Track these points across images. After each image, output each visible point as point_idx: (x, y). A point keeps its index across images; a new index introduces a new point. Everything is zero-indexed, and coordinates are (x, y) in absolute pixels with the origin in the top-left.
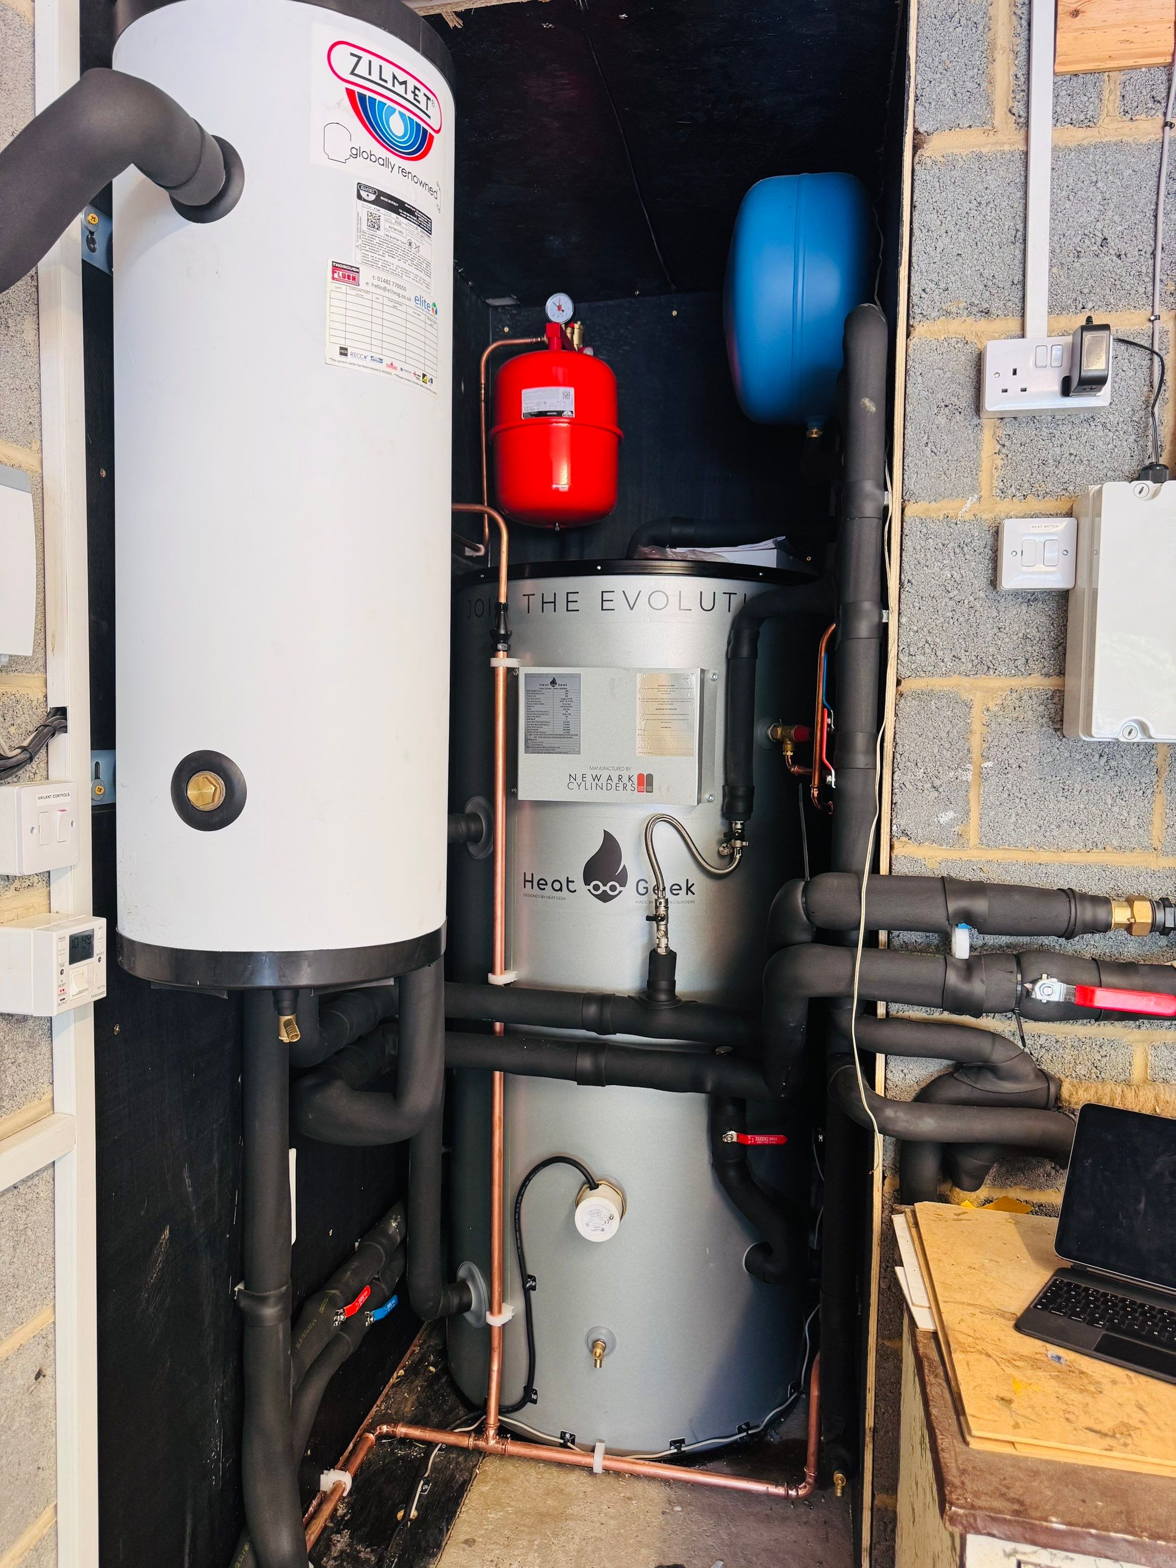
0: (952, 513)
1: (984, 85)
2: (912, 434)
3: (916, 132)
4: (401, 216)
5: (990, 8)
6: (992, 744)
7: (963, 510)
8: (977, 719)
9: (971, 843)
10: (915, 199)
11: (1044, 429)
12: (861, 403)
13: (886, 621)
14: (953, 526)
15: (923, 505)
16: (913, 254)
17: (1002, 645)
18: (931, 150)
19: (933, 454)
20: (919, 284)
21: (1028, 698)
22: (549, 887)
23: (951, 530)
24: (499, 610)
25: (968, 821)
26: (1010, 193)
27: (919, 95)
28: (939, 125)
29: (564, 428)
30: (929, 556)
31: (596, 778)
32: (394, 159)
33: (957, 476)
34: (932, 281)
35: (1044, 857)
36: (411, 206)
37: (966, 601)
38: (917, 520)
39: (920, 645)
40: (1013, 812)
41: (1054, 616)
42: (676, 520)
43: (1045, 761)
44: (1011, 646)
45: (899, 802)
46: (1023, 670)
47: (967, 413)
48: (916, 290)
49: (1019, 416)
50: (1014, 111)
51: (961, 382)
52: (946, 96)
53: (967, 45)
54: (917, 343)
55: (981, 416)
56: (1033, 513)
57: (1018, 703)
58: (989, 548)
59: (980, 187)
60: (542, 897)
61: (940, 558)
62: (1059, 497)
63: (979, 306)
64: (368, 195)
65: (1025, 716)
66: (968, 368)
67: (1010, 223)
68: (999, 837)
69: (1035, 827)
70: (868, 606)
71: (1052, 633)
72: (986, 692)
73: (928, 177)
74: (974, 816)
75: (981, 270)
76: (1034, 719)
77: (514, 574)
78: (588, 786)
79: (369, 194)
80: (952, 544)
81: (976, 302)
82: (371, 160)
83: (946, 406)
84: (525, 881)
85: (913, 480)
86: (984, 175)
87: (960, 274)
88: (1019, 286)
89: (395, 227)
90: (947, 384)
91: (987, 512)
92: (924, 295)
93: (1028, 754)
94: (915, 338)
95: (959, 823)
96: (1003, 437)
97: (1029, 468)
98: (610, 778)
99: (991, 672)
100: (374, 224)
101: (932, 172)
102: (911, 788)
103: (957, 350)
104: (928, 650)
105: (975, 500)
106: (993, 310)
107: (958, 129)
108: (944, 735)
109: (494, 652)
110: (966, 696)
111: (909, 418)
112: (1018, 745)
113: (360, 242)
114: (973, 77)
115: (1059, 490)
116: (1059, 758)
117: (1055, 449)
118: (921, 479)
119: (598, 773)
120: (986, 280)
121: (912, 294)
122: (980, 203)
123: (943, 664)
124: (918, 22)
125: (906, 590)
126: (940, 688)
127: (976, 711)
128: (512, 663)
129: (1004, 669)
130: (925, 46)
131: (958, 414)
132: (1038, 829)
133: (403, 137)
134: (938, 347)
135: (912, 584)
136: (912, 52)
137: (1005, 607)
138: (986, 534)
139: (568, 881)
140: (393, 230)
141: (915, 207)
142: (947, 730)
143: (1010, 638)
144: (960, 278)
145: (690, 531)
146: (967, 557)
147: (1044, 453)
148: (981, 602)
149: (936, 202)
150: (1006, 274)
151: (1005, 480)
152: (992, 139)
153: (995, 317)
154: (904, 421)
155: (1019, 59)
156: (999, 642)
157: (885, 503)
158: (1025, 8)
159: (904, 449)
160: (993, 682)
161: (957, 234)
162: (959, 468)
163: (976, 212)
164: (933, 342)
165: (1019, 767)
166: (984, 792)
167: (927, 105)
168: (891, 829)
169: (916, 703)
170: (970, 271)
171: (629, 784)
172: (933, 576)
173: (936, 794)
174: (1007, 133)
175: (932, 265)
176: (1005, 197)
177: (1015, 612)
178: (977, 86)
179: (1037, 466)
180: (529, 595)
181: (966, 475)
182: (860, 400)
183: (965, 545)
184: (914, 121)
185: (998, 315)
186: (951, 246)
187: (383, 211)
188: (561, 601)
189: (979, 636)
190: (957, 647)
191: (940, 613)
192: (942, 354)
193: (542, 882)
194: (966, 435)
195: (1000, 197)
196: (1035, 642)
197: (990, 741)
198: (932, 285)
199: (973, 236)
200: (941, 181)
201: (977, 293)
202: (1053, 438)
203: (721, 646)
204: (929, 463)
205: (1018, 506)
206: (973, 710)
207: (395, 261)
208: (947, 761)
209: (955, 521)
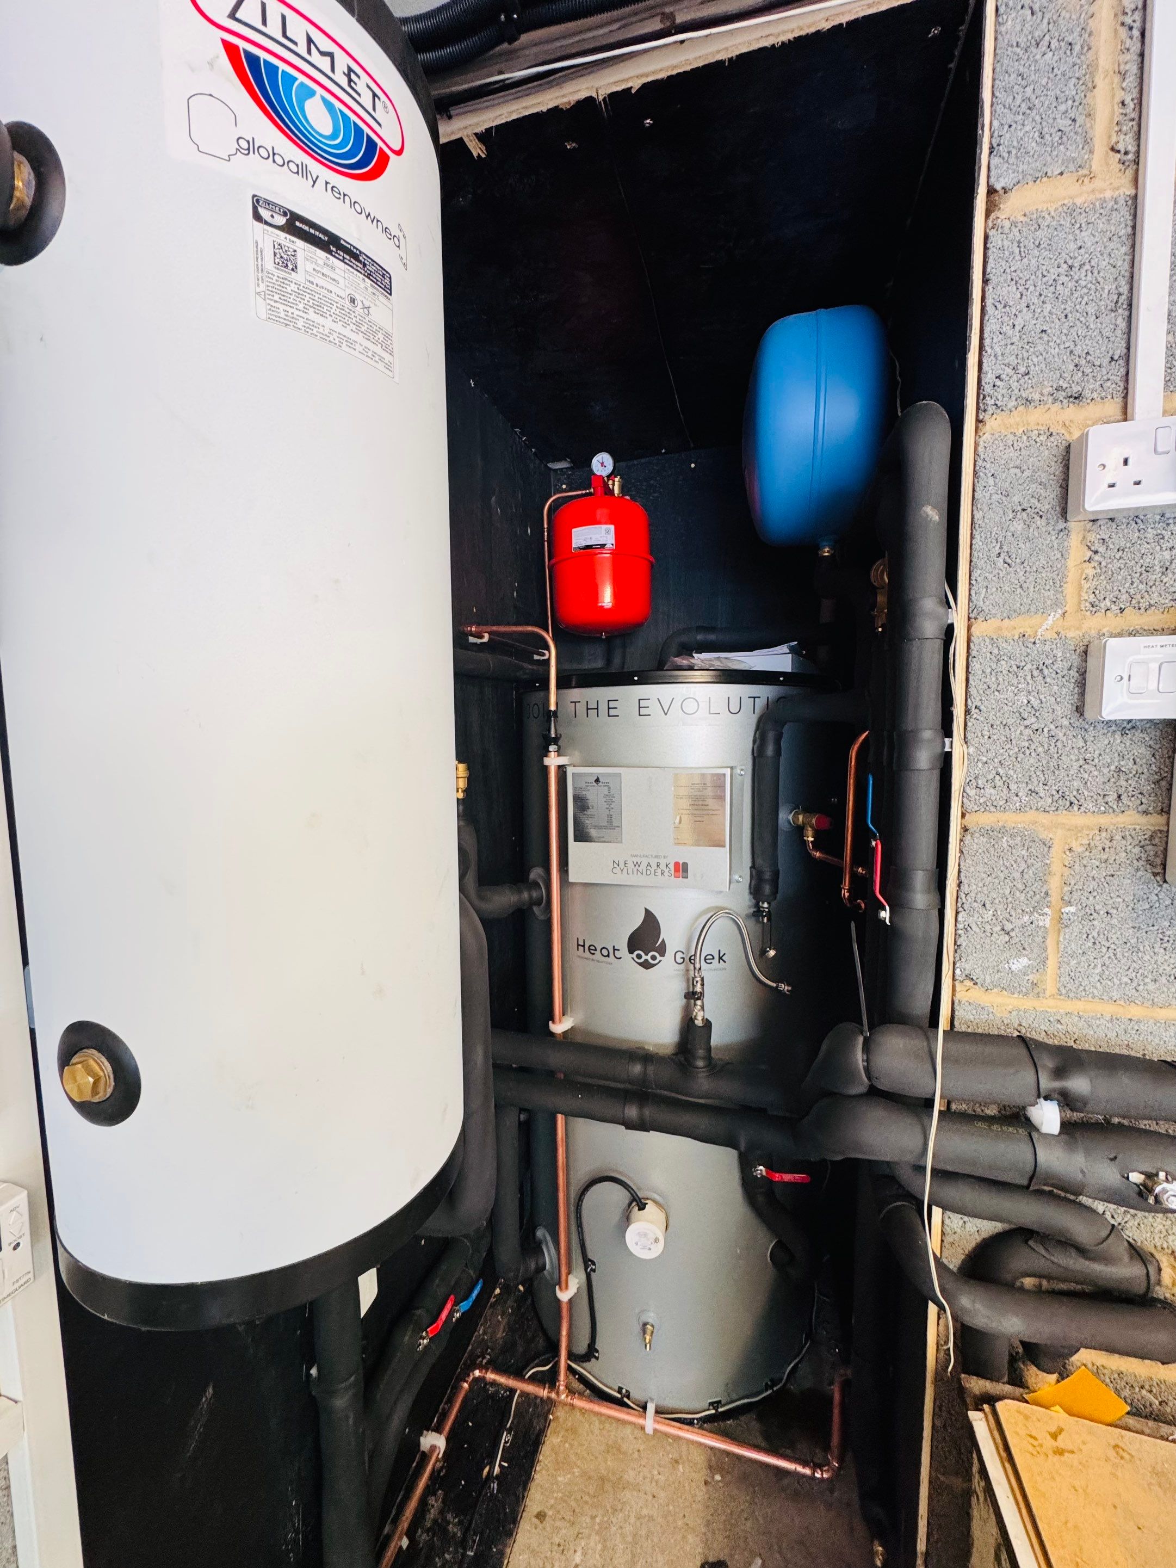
0: (1029, 632)
1: (1080, 120)
2: (981, 544)
3: (991, 191)
4: (334, 256)
5: (1090, 21)
6: (1076, 887)
7: (1043, 627)
8: (1056, 859)
9: (1048, 993)
10: (988, 270)
11: (1150, 530)
12: (922, 512)
13: (950, 750)
14: (1030, 645)
15: (993, 623)
16: (986, 335)
17: (1090, 778)
18: (1010, 208)
19: (1006, 565)
20: (993, 370)
21: (1120, 838)
22: (598, 952)
23: (1029, 651)
24: (549, 716)
25: (1044, 970)
26: (1113, 250)
27: (995, 145)
28: (1021, 177)
29: (607, 557)
30: (1001, 679)
31: (637, 864)
32: (315, 168)
33: (1037, 589)
34: (1008, 365)
35: (1136, 1011)
36: (351, 245)
37: (1046, 730)
38: (987, 640)
39: (991, 777)
40: (1099, 962)
41: (1157, 747)
42: (700, 629)
43: (1141, 908)
44: (1101, 779)
45: (964, 944)
46: (1115, 807)
47: (1050, 516)
48: (989, 378)
49: (1119, 517)
50: (1121, 147)
51: (1043, 480)
52: (1030, 140)
53: (1059, 73)
54: (989, 439)
55: (1068, 518)
56: (1132, 629)
57: (1107, 842)
58: (1076, 670)
59: (1072, 246)
60: (593, 960)
61: (1015, 681)
62: (1166, 610)
63: (1068, 390)
64: (272, 216)
65: (1117, 857)
66: (1053, 464)
67: (1111, 287)
68: (1082, 988)
69: (1125, 979)
70: (928, 733)
71: (1153, 766)
72: (1069, 830)
73: (1006, 243)
74: (1052, 963)
75: (1072, 347)
76: (1128, 862)
77: (563, 684)
78: (630, 871)
79: (274, 214)
80: (1029, 666)
81: (1065, 385)
82: (274, 161)
83: (1024, 510)
84: (578, 945)
85: (983, 596)
86: (1077, 232)
87: (1044, 354)
88: (1122, 362)
89: (322, 271)
90: (1025, 485)
91: (1073, 629)
92: (998, 383)
93: (1119, 900)
94: (987, 434)
95: (1035, 971)
96: (1096, 542)
97: (1129, 577)
98: (649, 865)
99: (1076, 808)
100: (287, 262)
101: (1011, 236)
102: (978, 930)
103: (1039, 444)
104: (999, 783)
105: (1058, 616)
106: (1087, 393)
107: (1045, 179)
108: (1017, 875)
109: (546, 753)
110: (1044, 835)
111: (977, 526)
112: (1107, 890)
113: (262, 287)
114: (1067, 112)
115: (1167, 601)
116: (1157, 905)
117: (1164, 553)
118: (992, 594)
119: (639, 860)
120: (1077, 359)
121: (983, 383)
122: (1071, 267)
123: (1018, 798)
124: (995, 54)
125: (974, 717)
126: (1013, 825)
127: (1056, 850)
128: (562, 761)
129: (1091, 806)
130: (1003, 84)
131: (1038, 518)
132: (1129, 981)
133: (334, 136)
134: (1015, 443)
135: (980, 711)
136: (986, 95)
137: (1094, 737)
138: (1071, 655)
139: (614, 950)
140: (321, 276)
141: (988, 280)
142: (1021, 870)
143: (1100, 771)
144: (1045, 359)
145: (712, 637)
146: (1048, 680)
147: (1148, 559)
148: (1064, 730)
149: (1015, 271)
150: (1104, 348)
151: (1097, 592)
152: (1088, 186)
153: (1089, 401)
154: (972, 530)
155: (1127, 81)
156: (1086, 776)
157: (949, 622)
158: (1138, 16)
159: (971, 561)
160: (1076, 818)
161: (1042, 307)
162: (1038, 580)
163: (1066, 278)
164: (1008, 436)
165: (1107, 913)
166: (1065, 939)
167: (1006, 155)
168: (954, 973)
169: (985, 840)
170: (1057, 349)
171: (666, 871)
172: (1006, 702)
173: (1007, 938)
174: (1107, 178)
175: (1009, 346)
176: (1105, 255)
177: (1106, 742)
178: (1070, 122)
179: (1138, 574)
180: (575, 702)
181: (1047, 587)
182: (920, 509)
183: (1044, 667)
184: (989, 177)
185: (1092, 399)
186: (1034, 322)
187: (300, 244)
188: (603, 708)
189: (1060, 768)
190: (1035, 779)
191: (1014, 742)
192: (1020, 449)
193: (592, 948)
194: (1048, 542)
195: (1099, 256)
196: (1131, 775)
197: (1073, 883)
198: (1009, 371)
199: (1063, 307)
200: (1021, 245)
201: (1066, 375)
202: (1162, 541)
203: (746, 744)
204: (1001, 575)
205: (1112, 622)
206: (1052, 850)
207: (328, 323)
208: (1021, 904)
209: (1033, 640)
